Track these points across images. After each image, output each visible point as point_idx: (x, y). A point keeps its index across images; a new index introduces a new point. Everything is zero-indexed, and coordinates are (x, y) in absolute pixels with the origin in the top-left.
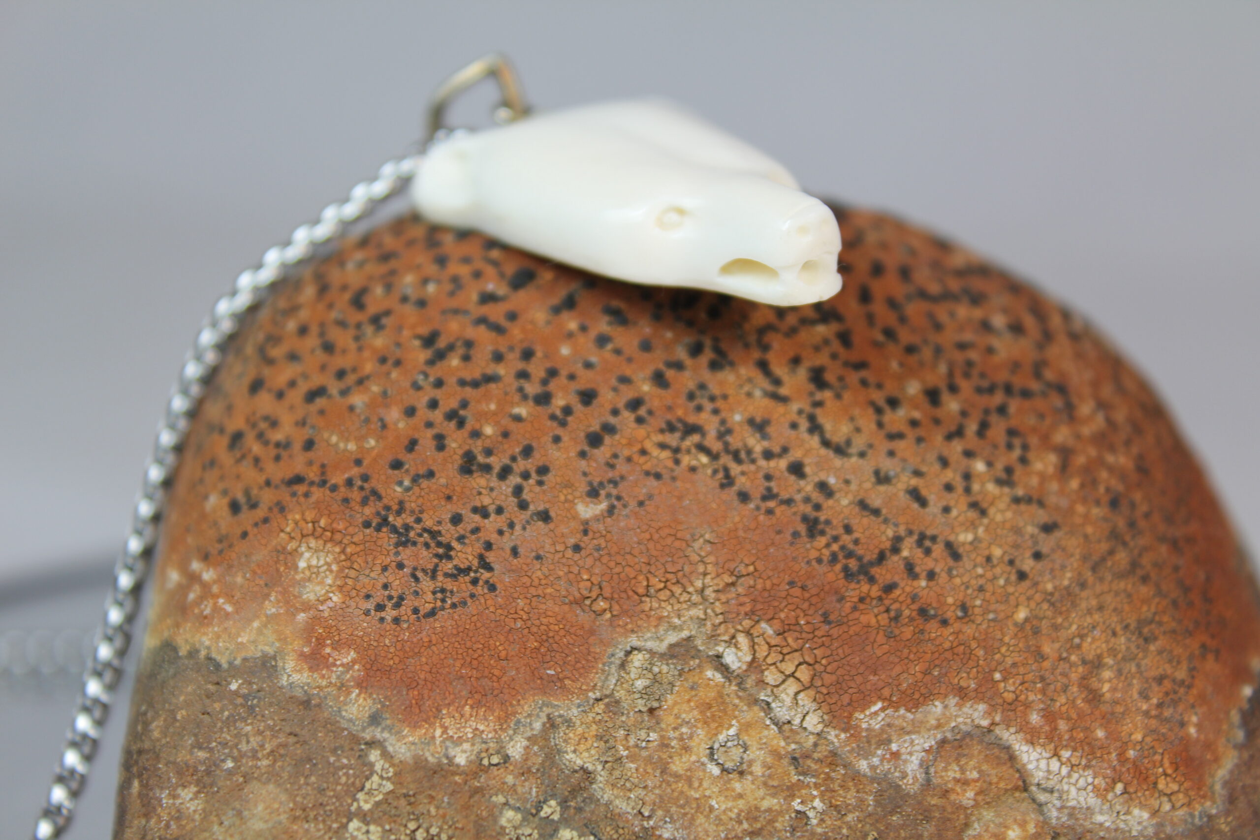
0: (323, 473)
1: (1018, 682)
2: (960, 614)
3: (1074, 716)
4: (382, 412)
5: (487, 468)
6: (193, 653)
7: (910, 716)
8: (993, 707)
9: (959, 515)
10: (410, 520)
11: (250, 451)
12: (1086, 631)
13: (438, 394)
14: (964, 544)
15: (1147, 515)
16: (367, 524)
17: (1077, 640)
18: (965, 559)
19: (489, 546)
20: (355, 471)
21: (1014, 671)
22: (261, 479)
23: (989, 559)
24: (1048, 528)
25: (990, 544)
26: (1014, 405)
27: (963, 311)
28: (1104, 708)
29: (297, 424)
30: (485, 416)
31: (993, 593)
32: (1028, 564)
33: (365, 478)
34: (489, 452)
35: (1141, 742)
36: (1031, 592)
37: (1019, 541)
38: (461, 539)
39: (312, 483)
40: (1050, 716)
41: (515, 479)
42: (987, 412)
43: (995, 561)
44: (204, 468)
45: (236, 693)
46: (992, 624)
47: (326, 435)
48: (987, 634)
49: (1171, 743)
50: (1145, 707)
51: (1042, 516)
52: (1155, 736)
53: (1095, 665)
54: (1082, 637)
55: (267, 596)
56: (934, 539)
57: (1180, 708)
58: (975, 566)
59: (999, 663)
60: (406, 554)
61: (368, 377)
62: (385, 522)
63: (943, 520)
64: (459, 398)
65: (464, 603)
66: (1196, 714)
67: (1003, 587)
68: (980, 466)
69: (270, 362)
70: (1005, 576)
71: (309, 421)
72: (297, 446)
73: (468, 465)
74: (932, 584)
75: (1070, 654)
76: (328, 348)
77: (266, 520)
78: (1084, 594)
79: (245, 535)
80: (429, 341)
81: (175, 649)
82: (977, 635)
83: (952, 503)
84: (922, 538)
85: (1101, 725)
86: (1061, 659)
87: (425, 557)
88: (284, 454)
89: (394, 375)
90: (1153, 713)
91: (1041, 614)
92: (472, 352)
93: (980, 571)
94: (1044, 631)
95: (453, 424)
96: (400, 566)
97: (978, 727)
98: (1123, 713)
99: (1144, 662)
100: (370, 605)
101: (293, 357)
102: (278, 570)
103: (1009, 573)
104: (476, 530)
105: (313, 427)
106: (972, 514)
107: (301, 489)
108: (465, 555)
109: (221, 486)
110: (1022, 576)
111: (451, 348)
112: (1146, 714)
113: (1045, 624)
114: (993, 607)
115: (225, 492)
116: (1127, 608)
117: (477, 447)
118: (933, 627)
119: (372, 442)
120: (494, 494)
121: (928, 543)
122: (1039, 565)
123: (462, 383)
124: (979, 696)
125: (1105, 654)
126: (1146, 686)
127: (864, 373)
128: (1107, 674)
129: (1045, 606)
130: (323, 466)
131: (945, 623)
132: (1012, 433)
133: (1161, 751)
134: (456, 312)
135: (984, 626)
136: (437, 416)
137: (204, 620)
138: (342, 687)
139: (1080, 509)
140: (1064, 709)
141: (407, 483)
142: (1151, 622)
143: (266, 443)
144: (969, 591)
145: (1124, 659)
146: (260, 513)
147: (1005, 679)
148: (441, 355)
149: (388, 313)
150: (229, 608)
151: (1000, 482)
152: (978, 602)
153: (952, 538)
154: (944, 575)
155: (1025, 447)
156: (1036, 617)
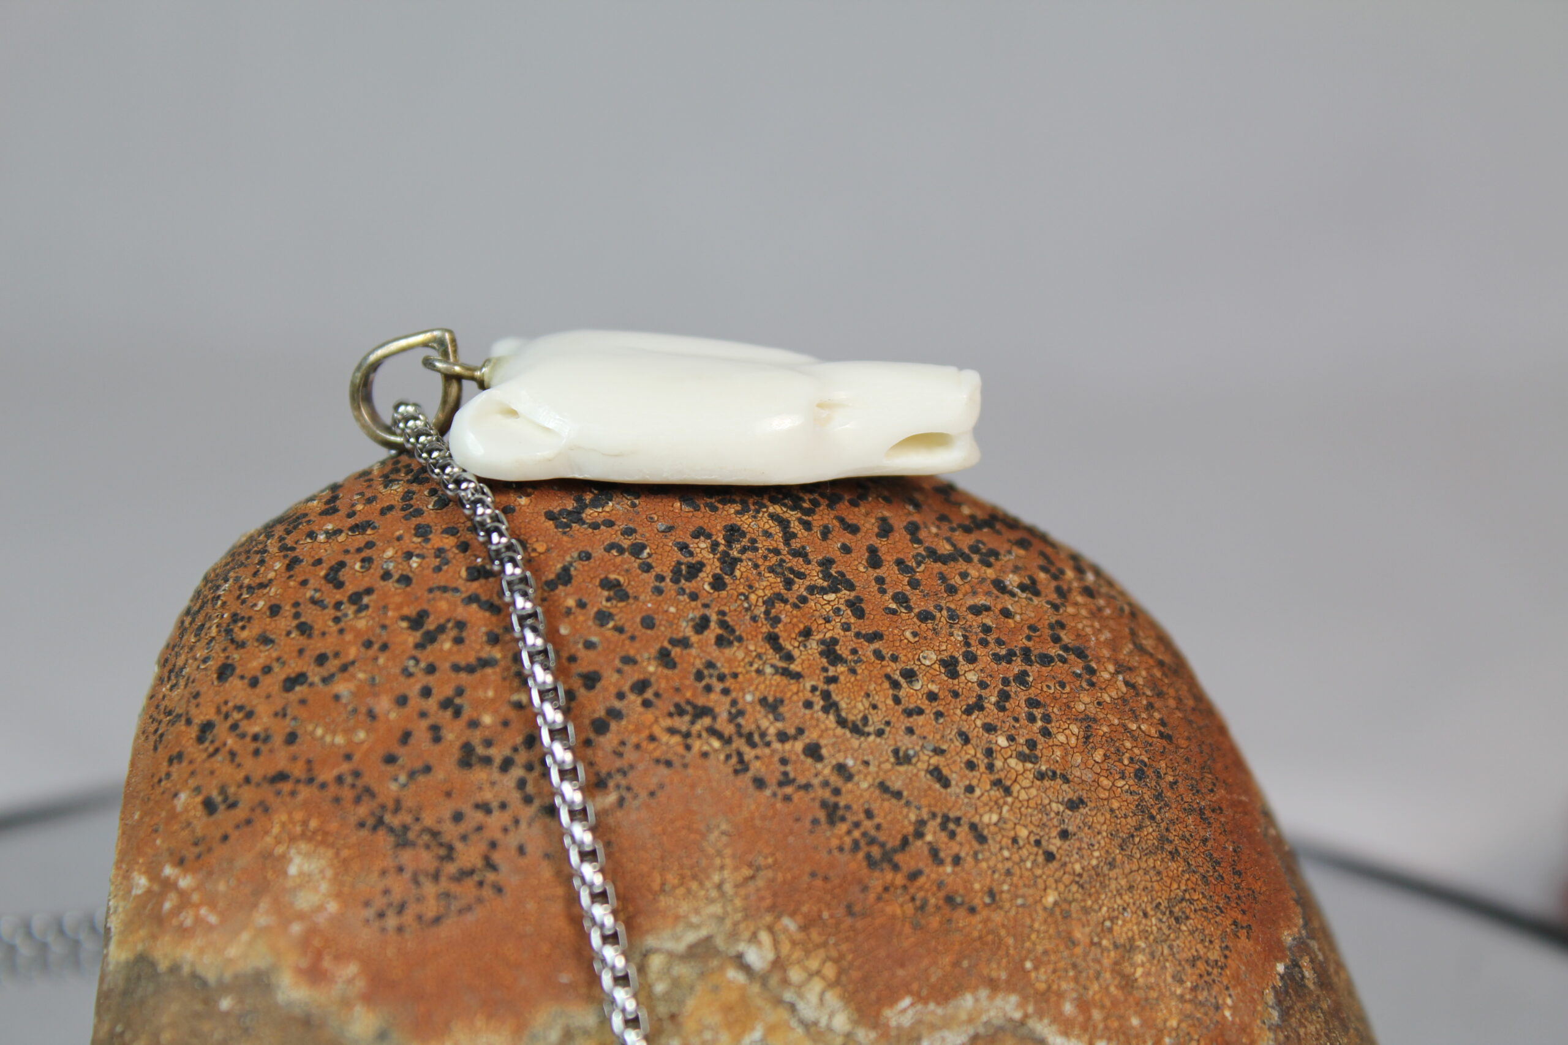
0: (310, 770)
1: (1049, 971)
2: (987, 900)
3: (1108, 1003)
4: (370, 701)
5: (487, 761)
6: (174, 969)
7: (940, 1011)
8: (1025, 999)
9: (982, 795)
10: (408, 819)
11: (225, 744)
12: (1116, 913)
13: (430, 680)
14: (988, 825)
15: (1173, 785)
16: (362, 825)
17: (1108, 924)
18: (990, 841)
19: (493, 845)
20: (345, 767)
21: (1045, 959)
22: (240, 776)
23: (1015, 840)
24: (1074, 805)
25: (1015, 824)
26: (1034, 671)
27: (975, 571)
28: (1139, 994)
29: (276, 714)
30: (483, 705)
31: (1021, 877)
32: (1055, 844)
33: (357, 774)
34: (488, 743)
35: (1176, 1029)
36: (1059, 874)
37: (1045, 819)
38: (464, 838)
39: (298, 781)
40: (1083, 1005)
41: (517, 772)
42: (1006, 682)
43: (1021, 843)
44: (171, 761)
45: (227, 1014)
46: (1020, 910)
47: (310, 728)
48: (1015, 920)
49: (1207, 1027)
50: (1179, 991)
51: (1068, 792)
52: (1190, 1022)
53: (1129, 948)
54: (1113, 920)
55: (255, 905)
56: (958, 821)
57: (1215, 990)
58: (1001, 849)
59: (1029, 951)
60: (406, 857)
61: (353, 663)
62: (380, 822)
63: (966, 800)
64: (453, 685)
65: (469, 908)
66: (1230, 996)
67: (1031, 870)
68: (1002, 741)
69: (241, 645)
70: (1032, 857)
71: (289, 711)
72: (278, 740)
73: (468, 758)
74: (958, 869)
75: (1101, 939)
76: (304, 629)
77: (248, 822)
78: (1112, 874)
79: (225, 838)
80: (417, 622)
81: (153, 965)
82: (1006, 923)
83: (974, 782)
84: (946, 819)
85: (1136, 1013)
86: (1092, 943)
87: (427, 859)
88: (264, 748)
89: (381, 661)
90: (1188, 997)
91: (1070, 898)
92: (464, 634)
93: (1006, 853)
94: (1074, 915)
95: (449, 713)
96: (400, 869)
97: (1011, 1020)
98: (1157, 999)
99: (1175, 944)
100: (370, 913)
101: (265, 640)
102: (265, 878)
103: (1037, 854)
104: (479, 829)
105: (294, 719)
106: (996, 793)
107: (286, 787)
108: (469, 855)
109: (192, 783)
110: (1050, 857)
111: (441, 629)
112: (1181, 998)
113: (1074, 907)
114: (1021, 892)
115: (197, 790)
116: (1156, 886)
117: (476, 738)
118: (961, 914)
119: (361, 735)
120: (497, 788)
121: (952, 826)
122: (1066, 845)
123: (456, 668)
124: (1011, 987)
125: (1137, 937)
126: (1179, 968)
127: (876, 645)
128: (1139, 958)
129: (1074, 888)
130: (309, 762)
131: (972, 910)
132: (1032, 703)
133: (1196, 1037)
134: (444, 589)
135: (1013, 912)
136: (431, 704)
137: (184, 933)
138: (346, 1003)
139: (1105, 782)
140: (1097, 997)
141: (403, 778)
142: (1183, 899)
143: (243, 736)
144: (996, 876)
145: (1155, 941)
146: (240, 813)
147: (1036, 968)
148: (431, 638)
149: (369, 591)
150: (213, 919)
151: (1022, 757)
152: (1005, 887)
153: (976, 819)
154: (970, 859)
155: (1047, 718)
156: (1065, 900)
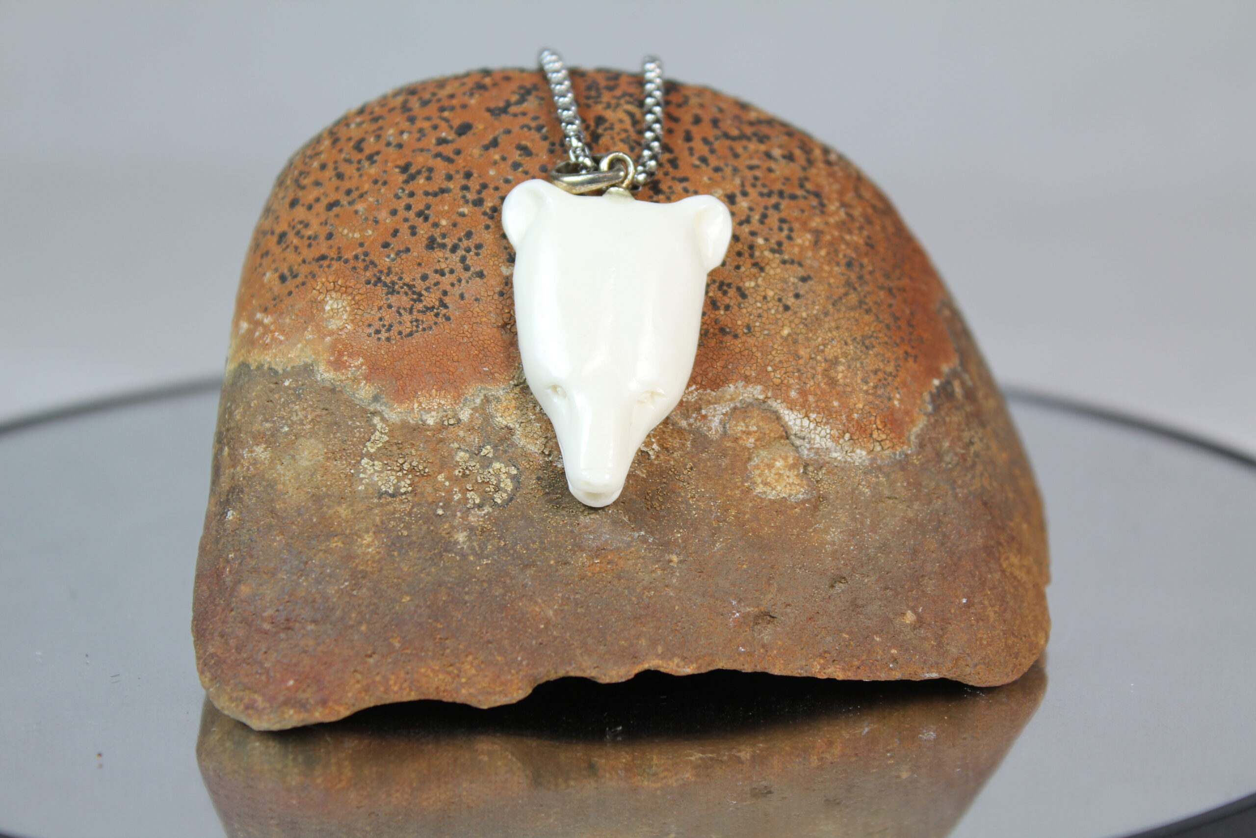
0: (339, 253)
1: (783, 372)
2: (746, 331)
3: (819, 393)
4: (376, 213)
5: (443, 246)
6: (260, 367)
7: (714, 394)
8: (766, 388)
9: (746, 271)
10: (395, 279)
11: (292, 243)
12: (827, 341)
13: (411, 201)
14: (748, 288)
15: (871, 273)
16: (368, 282)
17: (821, 347)
18: (749, 297)
19: (445, 293)
20: (359, 250)
21: (780, 365)
22: (300, 259)
23: (765, 297)
24: (804, 279)
25: (766, 288)
26: (784, 204)
27: (753, 146)
28: (840, 389)
29: (321, 224)
30: (440, 214)
31: (768, 318)
32: (791, 301)
33: (366, 254)
34: (444, 236)
35: (862, 409)
36: (792, 318)
37: (785, 286)
38: (428, 289)
39: (332, 259)
40: (803, 393)
41: (461, 252)
42: (766, 208)
43: (769, 299)
44: (262, 257)
45: (289, 388)
46: (766, 337)
47: (340, 230)
48: (763, 343)
49: (882, 410)
50: (865, 388)
51: (801, 272)
52: (872, 406)
53: (834, 362)
54: (825, 345)
55: (306, 328)
56: (729, 285)
57: (889, 389)
58: (756, 302)
59: (771, 361)
60: (393, 299)
61: (366, 193)
62: (379, 279)
63: (735, 273)
64: (424, 203)
65: (430, 328)
66: (899, 393)
67: (774, 315)
68: (760, 241)
69: (303, 188)
70: (775, 307)
71: (329, 222)
72: (322, 237)
73: (431, 244)
74: (728, 313)
75: (817, 356)
76: (340, 176)
77: (303, 284)
78: (827, 319)
79: (290, 293)
80: (405, 169)
81: (248, 366)
82: (756, 343)
83: (741, 263)
84: (722, 284)
85: (836, 399)
86: (811, 358)
87: (405, 301)
88: (313, 243)
89: (383, 190)
90: (871, 391)
91: (798, 331)
92: (432, 175)
93: (759, 305)
94: (800, 341)
95: (421, 219)
96: (390, 306)
97: (757, 399)
98: (851, 392)
99: (865, 361)
100: (371, 330)
101: (317, 184)
102: (312, 312)
103: (778, 306)
104: (437, 284)
105: (332, 225)
106: (754, 270)
107: (325, 263)
108: (431, 299)
109: (273, 266)
110: (787, 308)
111: (419, 172)
112: (866, 392)
113: (801, 337)
114: (767, 327)
115: (276, 270)
116: (855, 328)
117: (437, 233)
118: (728, 339)
119: (370, 232)
120: (448, 262)
121: (725, 288)
122: (798, 302)
123: (427, 194)
124: (757, 381)
125: (840, 356)
126: (866, 375)
127: (685, 184)
128: (841, 368)
129: (801, 326)
130: (339, 248)
131: (736, 336)
132: (782, 221)
133: (875, 414)
134: (422, 150)
135: (761, 338)
136: (411, 214)
137: (266, 347)
138: (355, 380)
139: (827, 268)
140: (812, 389)
141: (392, 256)
142: (871, 336)
143: (302, 237)
144: (752, 317)
145: (852, 359)
146: (300, 280)
147: (774, 371)
148: (412, 177)
149: (378, 153)
150: (282, 338)
151: (773, 251)
152: (757, 324)
153: (741, 285)
154: (735, 307)
155: (791, 230)
156: (795, 333)
